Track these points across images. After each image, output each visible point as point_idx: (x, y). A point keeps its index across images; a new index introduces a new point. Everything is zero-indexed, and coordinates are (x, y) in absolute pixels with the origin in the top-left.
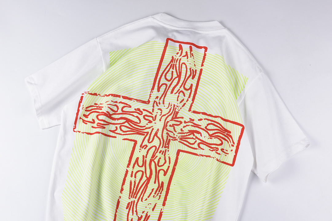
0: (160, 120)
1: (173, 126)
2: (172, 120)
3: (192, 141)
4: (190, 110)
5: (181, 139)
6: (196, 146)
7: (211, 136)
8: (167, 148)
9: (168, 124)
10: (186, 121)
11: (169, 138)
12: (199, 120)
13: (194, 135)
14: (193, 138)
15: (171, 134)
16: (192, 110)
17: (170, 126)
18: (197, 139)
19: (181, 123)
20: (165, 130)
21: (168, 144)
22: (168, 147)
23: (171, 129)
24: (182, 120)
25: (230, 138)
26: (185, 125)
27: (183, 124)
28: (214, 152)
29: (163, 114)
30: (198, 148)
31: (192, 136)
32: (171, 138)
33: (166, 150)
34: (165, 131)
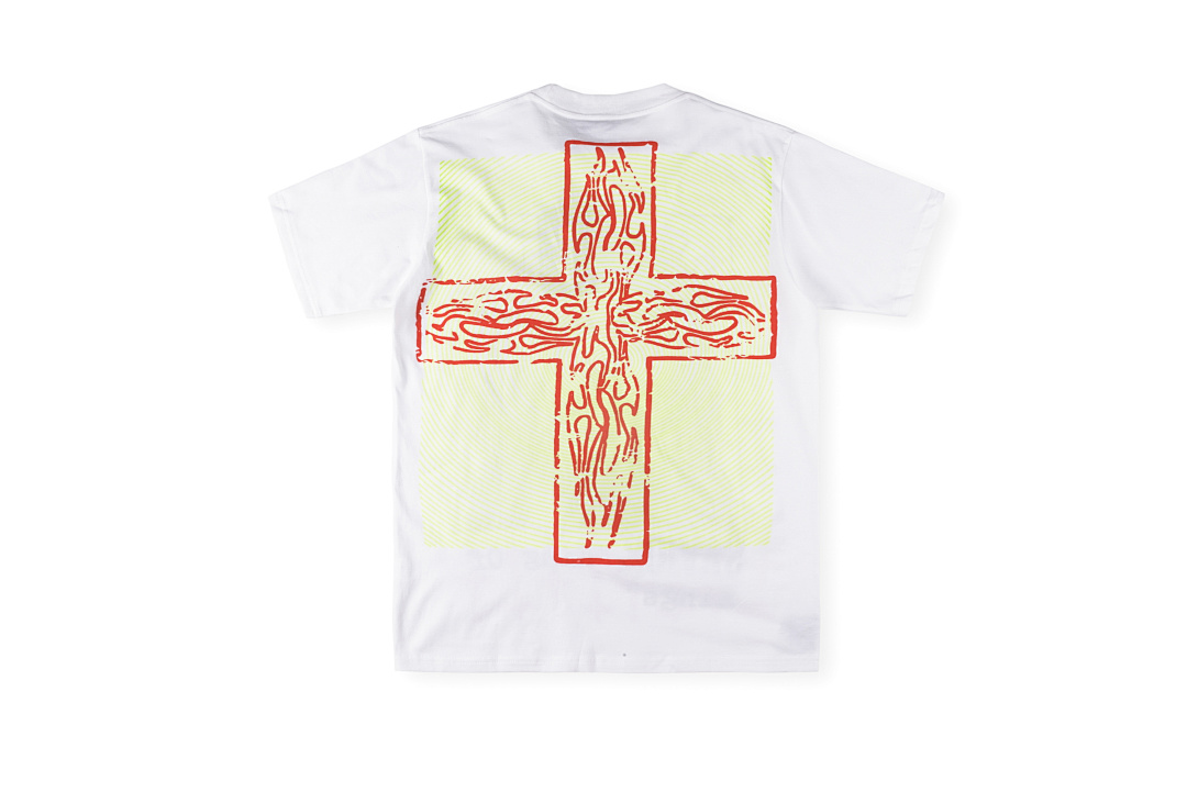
0: (596, 308)
1: (626, 313)
2: (620, 303)
3: (670, 334)
4: (651, 275)
5: (648, 335)
6: (680, 342)
7: (707, 317)
8: (624, 361)
9: (616, 313)
10: (650, 298)
11: (624, 339)
12: (674, 291)
13: (671, 322)
14: (670, 328)
15: (626, 331)
16: (656, 273)
17: (620, 315)
18: (679, 329)
19: (640, 303)
20: (612, 326)
21: (625, 351)
22: (627, 358)
23: (624, 320)
24: (641, 298)
25: (749, 309)
26: (649, 305)
27: (645, 306)
28: (722, 347)
29: (598, 295)
30: (684, 345)
31: (667, 325)
32: (628, 339)
33: (623, 365)
34: (613, 329)
